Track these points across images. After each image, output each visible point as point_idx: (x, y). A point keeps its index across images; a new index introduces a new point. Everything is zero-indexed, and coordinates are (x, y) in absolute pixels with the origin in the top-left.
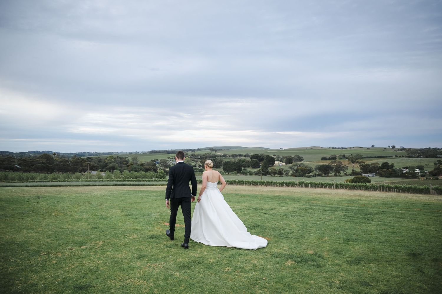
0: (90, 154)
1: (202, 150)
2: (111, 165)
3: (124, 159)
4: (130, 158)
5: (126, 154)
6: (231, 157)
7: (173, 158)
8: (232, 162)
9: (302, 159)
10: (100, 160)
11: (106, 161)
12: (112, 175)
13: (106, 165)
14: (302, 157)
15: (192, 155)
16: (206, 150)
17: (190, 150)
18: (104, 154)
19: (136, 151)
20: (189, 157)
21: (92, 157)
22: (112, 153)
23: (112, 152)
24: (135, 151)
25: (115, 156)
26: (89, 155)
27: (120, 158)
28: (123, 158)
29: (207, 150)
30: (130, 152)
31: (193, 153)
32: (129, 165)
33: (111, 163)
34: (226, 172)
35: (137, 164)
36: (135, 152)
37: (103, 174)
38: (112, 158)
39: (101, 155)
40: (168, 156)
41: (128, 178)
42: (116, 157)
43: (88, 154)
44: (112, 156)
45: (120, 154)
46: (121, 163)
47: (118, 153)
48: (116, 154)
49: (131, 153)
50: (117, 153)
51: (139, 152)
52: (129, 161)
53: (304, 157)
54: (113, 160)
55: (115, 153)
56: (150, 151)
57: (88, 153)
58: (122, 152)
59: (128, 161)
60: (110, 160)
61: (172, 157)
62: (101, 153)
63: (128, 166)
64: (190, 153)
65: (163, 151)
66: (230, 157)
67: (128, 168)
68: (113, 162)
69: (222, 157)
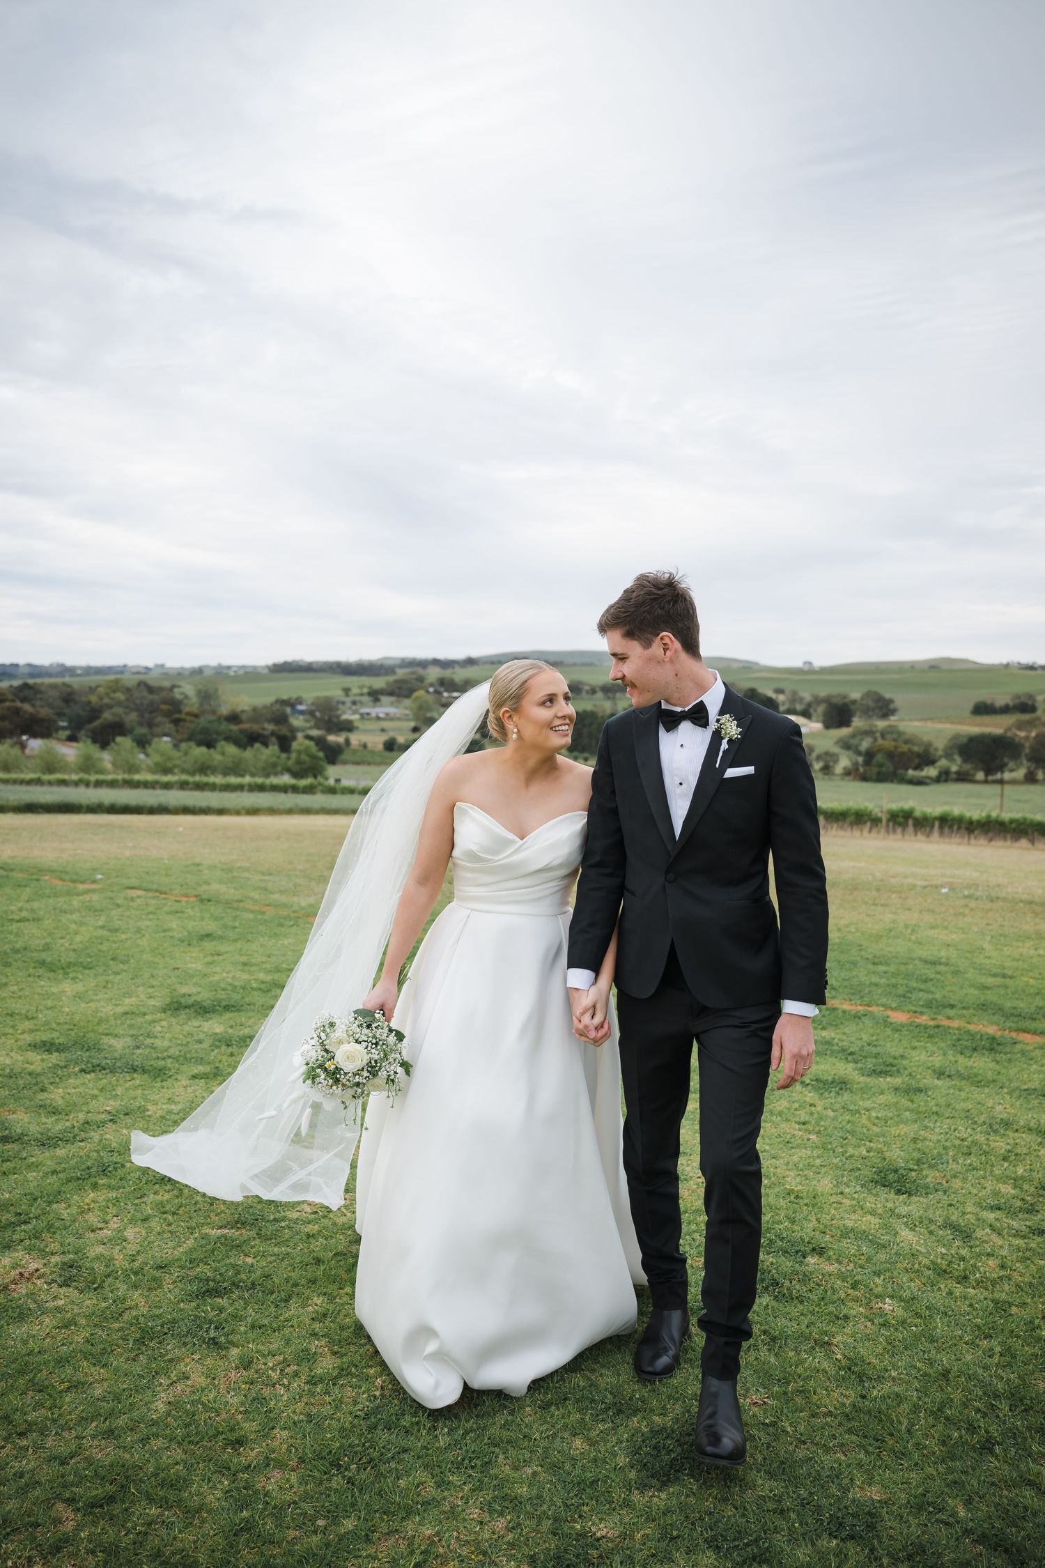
0: (36, 671)
2: (107, 716)
3: (164, 694)
4: (188, 690)
5: (180, 674)
6: (600, 695)
7: (362, 695)
8: (600, 715)
9: (892, 706)
10: (68, 696)
11: (94, 699)
12: (106, 758)
13: (95, 713)
14: (891, 701)
15: (442, 682)
17: (435, 662)
18: (89, 671)
19: (220, 665)
20: (427, 692)
21: (38, 681)
22: (122, 670)
23: (125, 666)
24: (213, 662)
25: (129, 680)
26: (32, 676)
27: (151, 690)
28: (161, 689)
30: (196, 663)
31: (447, 673)
32: (183, 716)
33: (110, 707)
34: (576, 753)
35: (214, 712)
36: (214, 668)
37: (69, 752)
38: (115, 686)
39: (79, 675)
40: (346, 685)
41: (166, 771)
42: (135, 683)
43: (26, 670)
44: (117, 681)
45: (154, 674)
46: (153, 709)
47: (146, 668)
48: (138, 673)
49: (199, 671)
50: (143, 671)
51: (229, 668)
52: (186, 701)
53: (899, 698)
54: (120, 696)
55: (134, 670)
56: (275, 665)
57: (29, 665)
58: (162, 666)
59: (180, 702)
60: (107, 695)
61: (361, 687)
62: (80, 668)
63: (177, 722)
64: (433, 674)
65: (326, 663)
66: (593, 691)
67: (177, 731)
68: (119, 704)
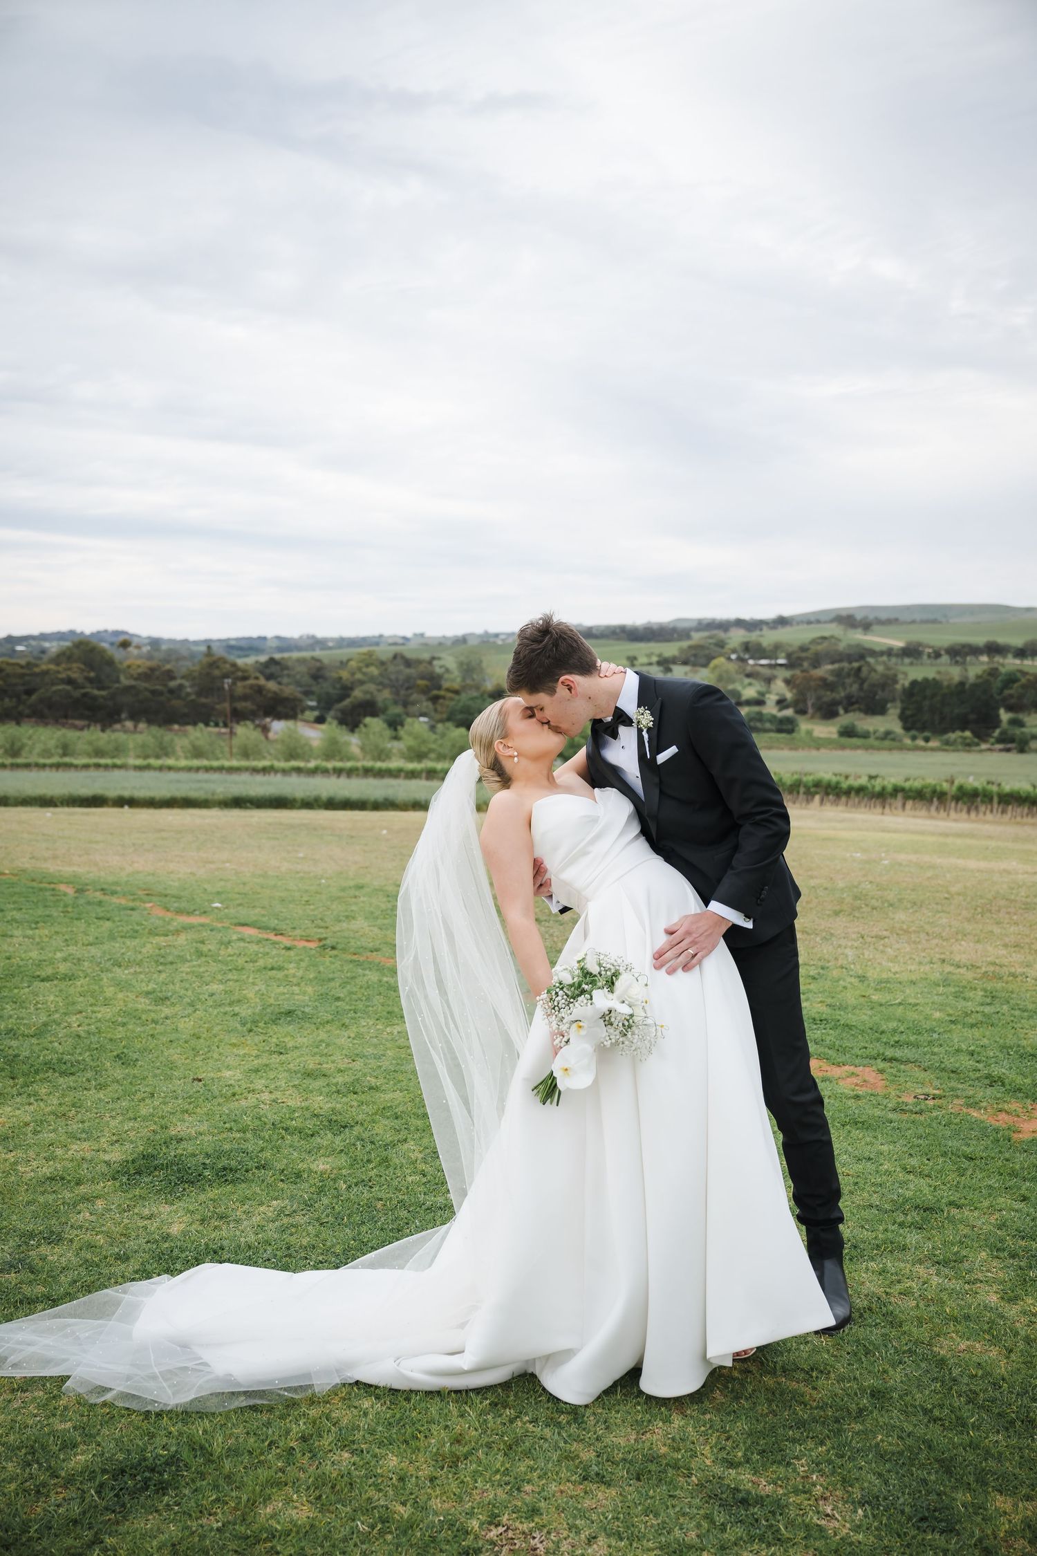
0: (285, 644)
1: (798, 623)
2: (358, 694)
3: (422, 668)
4: (449, 662)
5: (441, 644)
6: (945, 659)
7: (650, 664)
8: (945, 683)
10: (318, 673)
11: (345, 674)
12: (353, 742)
13: (346, 690)
15: (747, 647)
16: (818, 622)
17: (739, 623)
18: (342, 643)
20: (729, 659)
21: (286, 655)
22: (377, 641)
23: (381, 636)
24: (479, 630)
25: (384, 652)
26: (280, 649)
27: (408, 663)
28: (419, 662)
29: (825, 622)
30: (459, 632)
31: (753, 636)
32: (442, 693)
33: (362, 683)
34: (913, 732)
35: (477, 688)
36: (480, 636)
37: (313, 735)
38: (369, 659)
39: (330, 648)
40: (631, 654)
41: (420, 756)
42: (390, 655)
43: (275, 644)
44: (370, 654)
45: (412, 645)
46: (409, 685)
47: (405, 638)
48: (395, 644)
49: (463, 640)
50: (401, 641)
51: (497, 635)
52: (446, 676)
54: (374, 671)
55: (390, 641)
57: (278, 638)
58: (422, 635)
59: (440, 677)
60: (359, 669)
61: (649, 655)
62: (332, 640)
63: (435, 699)
64: (737, 637)
65: (608, 627)
66: (937, 655)
67: (436, 710)
68: (372, 679)
69: (897, 655)
